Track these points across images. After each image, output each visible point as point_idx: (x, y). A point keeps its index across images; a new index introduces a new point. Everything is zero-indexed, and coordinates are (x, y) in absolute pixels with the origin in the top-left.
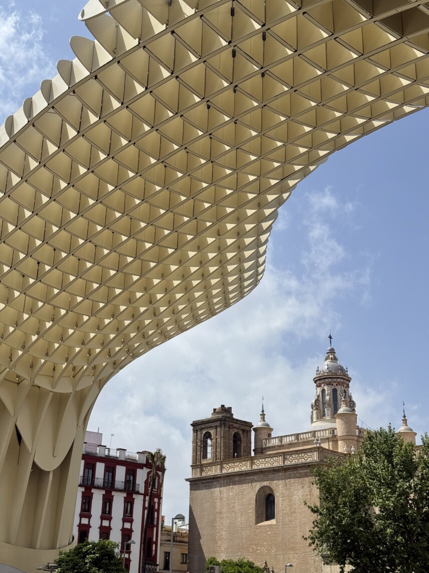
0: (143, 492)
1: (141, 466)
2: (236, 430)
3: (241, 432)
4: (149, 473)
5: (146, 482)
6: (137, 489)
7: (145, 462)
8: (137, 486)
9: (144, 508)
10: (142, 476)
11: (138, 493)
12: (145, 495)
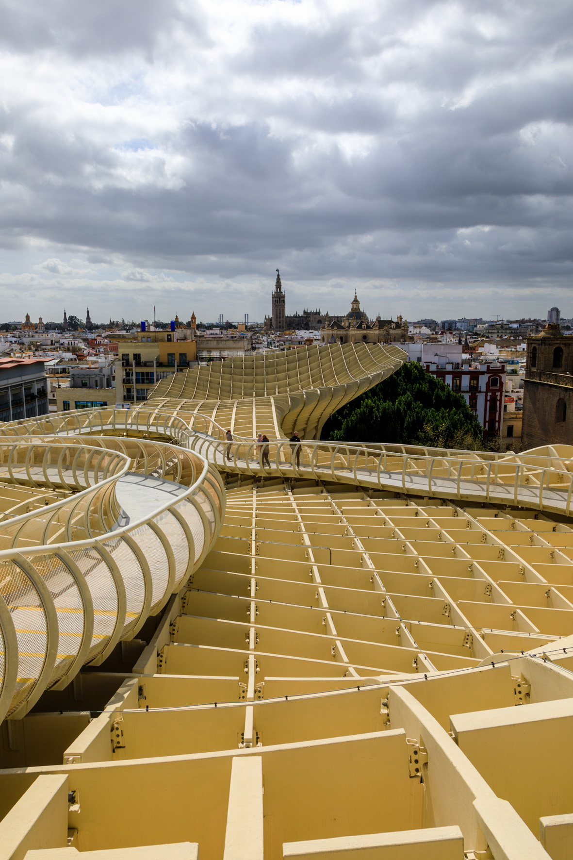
0: (485, 391)
1: (483, 373)
2: (557, 346)
3: (562, 346)
4: (489, 378)
5: (487, 384)
6: (479, 390)
7: (486, 370)
8: (479, 388)
9: (486, 401)
10: (483, 380)
11: (480, 392)
12: (486, 393)
